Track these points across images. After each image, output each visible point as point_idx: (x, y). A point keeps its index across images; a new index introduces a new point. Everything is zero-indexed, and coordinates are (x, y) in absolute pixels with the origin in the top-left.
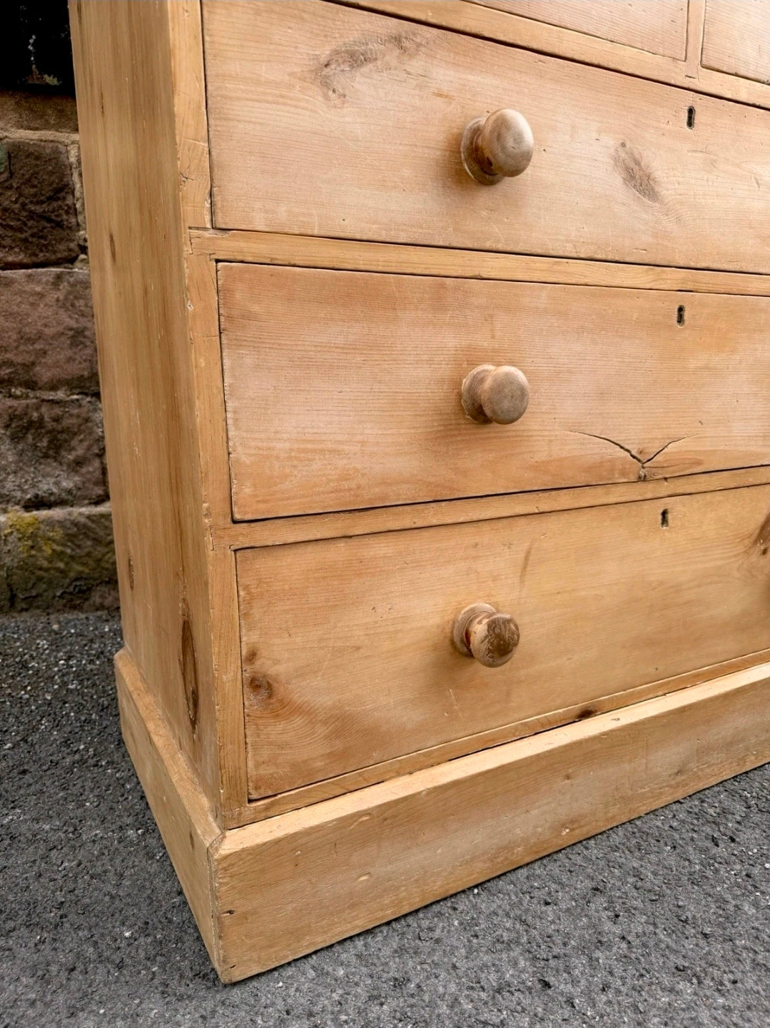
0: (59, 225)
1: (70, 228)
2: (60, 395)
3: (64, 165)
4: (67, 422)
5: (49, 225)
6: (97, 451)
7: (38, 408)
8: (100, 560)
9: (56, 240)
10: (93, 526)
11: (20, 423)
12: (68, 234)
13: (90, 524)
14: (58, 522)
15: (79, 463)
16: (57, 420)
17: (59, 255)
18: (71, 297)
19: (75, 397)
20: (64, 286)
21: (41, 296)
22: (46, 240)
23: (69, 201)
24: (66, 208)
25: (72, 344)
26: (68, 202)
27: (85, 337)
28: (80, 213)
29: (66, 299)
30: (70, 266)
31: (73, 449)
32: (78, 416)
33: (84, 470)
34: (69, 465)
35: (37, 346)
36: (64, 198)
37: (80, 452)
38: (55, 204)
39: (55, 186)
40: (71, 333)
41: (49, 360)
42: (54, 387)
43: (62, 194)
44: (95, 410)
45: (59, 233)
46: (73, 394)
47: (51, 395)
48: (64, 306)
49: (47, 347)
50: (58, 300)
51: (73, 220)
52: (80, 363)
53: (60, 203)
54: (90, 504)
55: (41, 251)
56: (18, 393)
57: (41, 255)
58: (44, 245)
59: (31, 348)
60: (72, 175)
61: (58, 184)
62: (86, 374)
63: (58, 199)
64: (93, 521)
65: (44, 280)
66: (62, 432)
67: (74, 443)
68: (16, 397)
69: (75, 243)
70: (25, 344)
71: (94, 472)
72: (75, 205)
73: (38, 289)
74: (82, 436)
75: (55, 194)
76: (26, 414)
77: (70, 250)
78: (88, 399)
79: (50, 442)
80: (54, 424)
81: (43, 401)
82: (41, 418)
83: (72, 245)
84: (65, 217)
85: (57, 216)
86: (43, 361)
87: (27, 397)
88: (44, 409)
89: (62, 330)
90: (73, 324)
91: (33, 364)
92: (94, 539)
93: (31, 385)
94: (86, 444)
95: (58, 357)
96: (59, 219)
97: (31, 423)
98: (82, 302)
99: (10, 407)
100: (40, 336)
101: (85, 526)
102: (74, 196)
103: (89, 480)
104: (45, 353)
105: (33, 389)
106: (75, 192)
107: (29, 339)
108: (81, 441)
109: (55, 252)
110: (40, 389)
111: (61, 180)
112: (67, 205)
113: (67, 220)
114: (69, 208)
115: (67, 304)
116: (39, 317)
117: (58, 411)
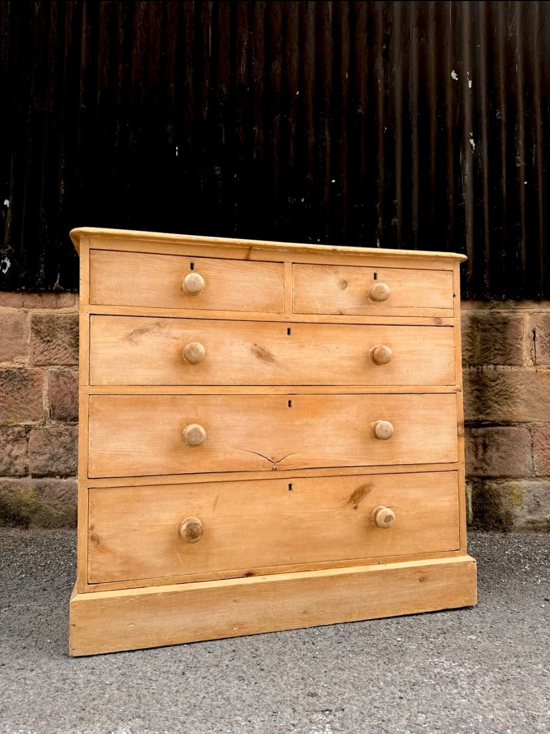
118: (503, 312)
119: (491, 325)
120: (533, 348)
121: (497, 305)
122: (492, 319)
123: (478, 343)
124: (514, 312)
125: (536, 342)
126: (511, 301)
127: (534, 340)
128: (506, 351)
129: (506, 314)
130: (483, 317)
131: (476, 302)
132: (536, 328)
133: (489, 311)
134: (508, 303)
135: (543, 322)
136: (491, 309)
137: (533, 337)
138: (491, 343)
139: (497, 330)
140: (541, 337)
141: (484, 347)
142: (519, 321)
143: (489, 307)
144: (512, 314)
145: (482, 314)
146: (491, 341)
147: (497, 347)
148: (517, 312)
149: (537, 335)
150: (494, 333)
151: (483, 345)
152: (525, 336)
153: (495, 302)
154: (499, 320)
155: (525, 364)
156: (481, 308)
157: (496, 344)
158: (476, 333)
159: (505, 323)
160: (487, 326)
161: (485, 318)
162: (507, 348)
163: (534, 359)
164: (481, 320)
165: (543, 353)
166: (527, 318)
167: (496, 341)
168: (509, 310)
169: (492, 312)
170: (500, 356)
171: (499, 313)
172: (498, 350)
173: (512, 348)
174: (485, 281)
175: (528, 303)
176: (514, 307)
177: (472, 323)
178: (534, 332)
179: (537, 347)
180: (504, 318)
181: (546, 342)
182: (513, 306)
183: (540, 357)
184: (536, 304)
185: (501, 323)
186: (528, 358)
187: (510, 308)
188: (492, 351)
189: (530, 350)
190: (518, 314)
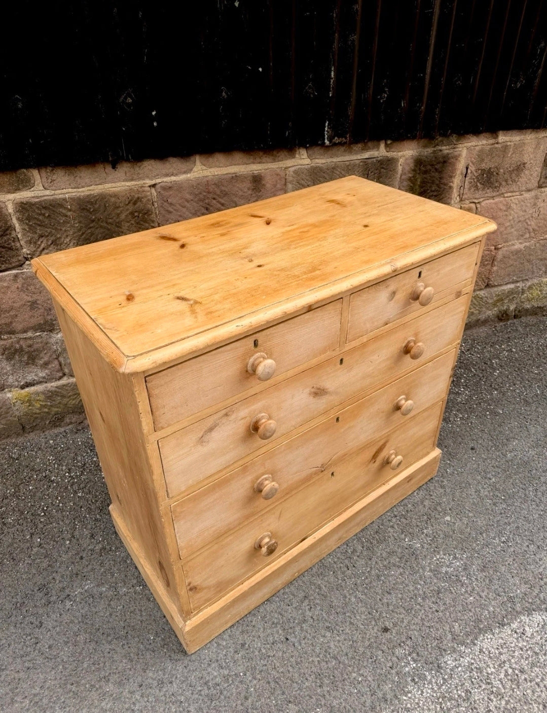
0: (11, 249)
1: (17, 249)
2: (30, 334)
3: (6, 215)
4: (36, 346)
5: (4, 250)
6: (55, 357)
7: (18, 342)
8: (66, 404)
9: (10, 257)
10: (60, 390)
11: (10, 351)
12: (17, 253)
13: (58, 390)
14: (41, 392)
15: (46, 364)
16: (30, 346)
17: (14, 265)
18: (25, 285)
19: (38, 334)
20: (20, 281)
21: (8, 287)
22: (4, 258)
23: (14, 234)
24: (13, 239)
25: (31, 309)
26: (13, 236)
27: (37, 304)
28: (21, 240)
29: (23, 286)
30: (21, 268)
31: (42, 358)
32: (41, 342)
33: (50, 366)
34: (41, 366)
35: (12, 313)
36: (10, 234)
37: (46, 359)
38: (5, 238)
39: (3, 228)
40: (29, 304)
41: (19, 319)
42: (25, 331)
43: (8, 232)
44: (50, 337)
45: (10, 253)
46: (36, 333)
47: (25, 335)
48: (22, 290)
49: (17, 313)
50: (18, 288)
51: (18, 245)
52: (38, 317)
53: (8, 236)
54: (56, 381)
55: (3, 264)
56: (5, 337)
57: (3, 266)
58: (3, 261)
59: (8, 315)
60: (12, 219)
61: (4, 227)
62: (42, 322)
63: (7, 234)
64: (59, 389)
65: (8, 279)
66: (34, 351)
67: (41, 355)
68: (5, 340)
69: (22, 256)
70: (4, 314)
71: (56, 366)
72: (17, 236)
73: (5, 284)
74: (45, 351)
75: (5, 232)
76: (12, 346)
77: (20, 261)
78: (46, 333)
79: (29, 357)
80: (29, 349)
81: (21, 338)
82: (21, 347)
83: (20, 258)
84: (13, 244)
85: (8, 244)
86: (16, 320)
87: (11, 338)
88: (21, 343)
89: (24, 303)
90: (29, 299)
91: (11, 323)
92: (61, 396)
93: (12, 332)
94: (49, 354)
95: (25, 317)
96: (10, 246)
97: (16, 350)
98: (32, 287)
99: (2, 345)
100: (12, 308)
101: (55, 391)
102: (15, 231)
103: (54, 371)
104: (17, 316)
105: (13, 334)
106: (16, 229)
107: (6, 311)
108: (45, 354)
109: (11, 264)
110: (17, 333)
111: (6, 223)
112: (13, 237)
113: (15, 246)
114: (14, 239)
115: (24, 289)
116: (9, 298)
117: (30, 342)
118: (445, 149)
119: (432, 165)
120: (463, 185)
121: (442, 141)
122: (434, 159)
123: (417, 187)
124: (454, 148)
125: (466, 178)
126: (454, 135)
127: (465, 177)
128: (440, 191)
129: (447, 151)
130: (426, 157)
131: (423, 140)
132: (471, 164)
133: (433, 149)
134: (451, 138)
135: (477, 157)
136: (435, 147)
137: (465, 173)
138: (429, 185)
139: (436, 169)
140: (471, 172)
141: (422, 190)
142: (457, 158)
143: (433, 145)
144: (452, 151)
145: (426, 153)
146: (428, 183)
147: (433, 189)
148: (457, 148)
149: (469, 171)
150: (433, 174)
151: (422, 187)
152: (458, 172)
153: (440, 139)
154: (441, 159)
155: (453, 202)
156: (425, 146)
157: (433, 186)
158: (418, 176)
159: (445, 162)
160: (429, 167)
161: (428, 158)
162: (441, 188)
163: (461, 196)
164: (425, 161)
165: (469, 189)
166: (464, 153)
167: (433, 182)
168: (451, 146)
169: (435, 151)
170: (433, 197)
171: (441, 150)
172: (434, 191)
173: (446, 187)
174: (436, 116)
175: (468, 136)
176: (455, 143)
177: (416, 166)
178: (467, 168)
179: (467, 182)
180: (444, 157)
181: (474, 177)
182: (454, 141)
183: (466, 194)
184: (475, 137)
185: (441, 162)
186: (456, 195)
187: (452, 144)
188: (428, 193)
189: (459, 187)
190: (457, 150)
